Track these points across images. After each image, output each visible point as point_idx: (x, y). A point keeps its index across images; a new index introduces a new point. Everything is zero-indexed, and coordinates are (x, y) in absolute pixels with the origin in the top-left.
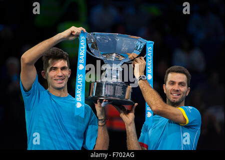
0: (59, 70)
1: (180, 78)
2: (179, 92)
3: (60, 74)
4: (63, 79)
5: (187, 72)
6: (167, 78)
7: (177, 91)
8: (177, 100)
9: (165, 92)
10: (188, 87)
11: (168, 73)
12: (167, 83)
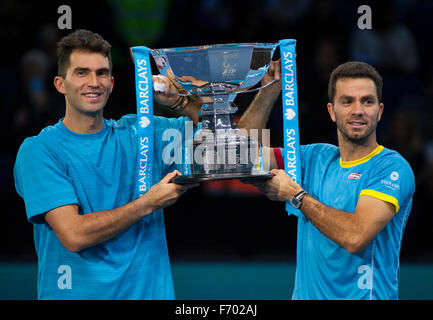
0: (93, 74)
1: (361, 88)
2: (365, 117)
3: (95, 83)
4: (99, 94)
5: (375, 72)
6: (333, 90)
7: (360, 115)
8: (362, 133)
9: (333, 118)
10: (379, 103)
11: (336, 78)
12: (336, 100)
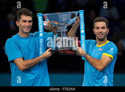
3: (28, 25)
4: (29, 28)
6: (94, 25)
7: (101, 32)
10: (107, 28)
12: (95, 28)
